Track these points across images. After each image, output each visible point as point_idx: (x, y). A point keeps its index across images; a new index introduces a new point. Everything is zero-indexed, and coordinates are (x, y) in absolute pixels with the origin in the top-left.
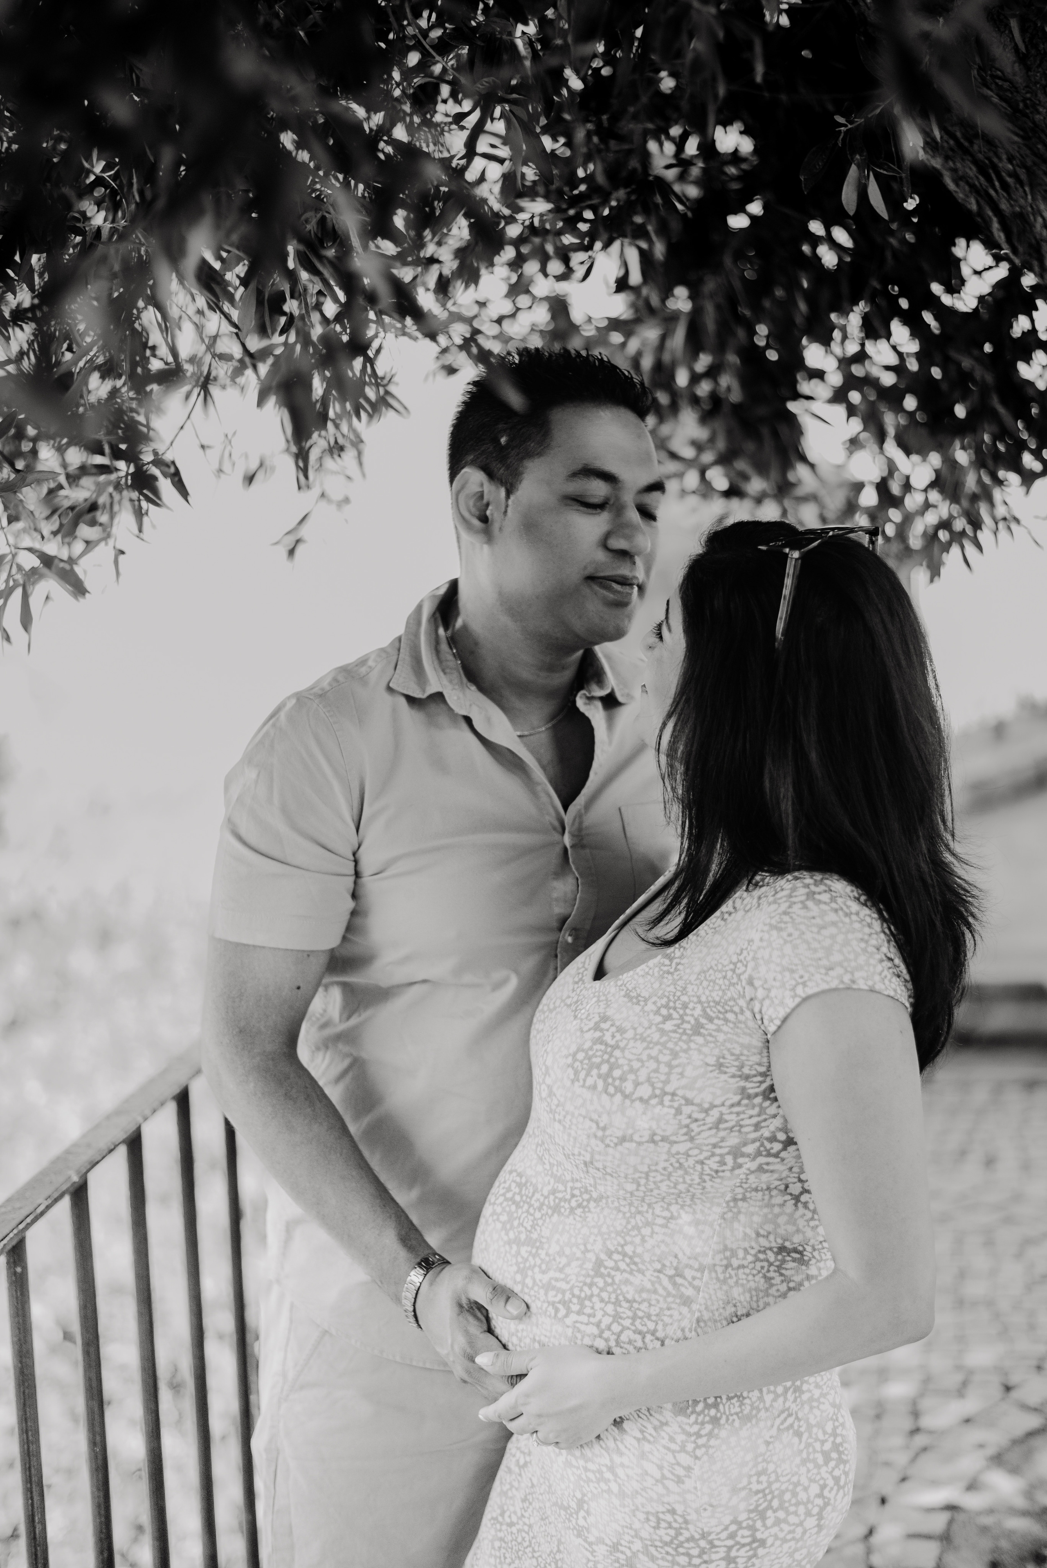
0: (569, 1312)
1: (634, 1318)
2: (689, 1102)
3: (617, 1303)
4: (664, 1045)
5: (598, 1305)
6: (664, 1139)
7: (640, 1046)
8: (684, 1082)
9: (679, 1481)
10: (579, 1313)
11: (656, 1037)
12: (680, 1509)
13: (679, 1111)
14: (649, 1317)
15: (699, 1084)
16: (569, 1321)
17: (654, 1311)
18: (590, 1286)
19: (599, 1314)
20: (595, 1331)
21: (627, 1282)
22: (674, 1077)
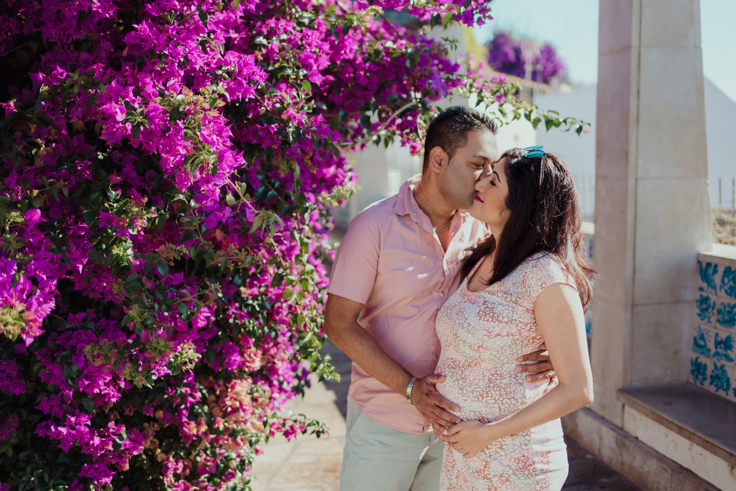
0: (483, 398)
1: (506, 394)
2: (521, 322)
3: (500, 390)
4: (509, 305)
5: (493, 393)
6: (512, 335)
7: (501, 307)
8: (518, 316)
9: (526, 445)
10: (487, 397)
11: (505, 303)
12: (526, 455)
13: (517, 325)
14: (511, 392)
15: (523, 316)
16: (484, 401)
17: (512, 390)
18: (489, 387)
19: (494, 396)
20: (494, 401)
21: (501, 383)
22: (515, 315)
